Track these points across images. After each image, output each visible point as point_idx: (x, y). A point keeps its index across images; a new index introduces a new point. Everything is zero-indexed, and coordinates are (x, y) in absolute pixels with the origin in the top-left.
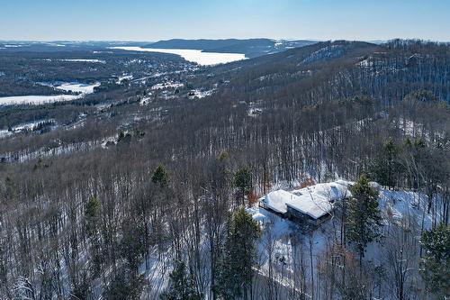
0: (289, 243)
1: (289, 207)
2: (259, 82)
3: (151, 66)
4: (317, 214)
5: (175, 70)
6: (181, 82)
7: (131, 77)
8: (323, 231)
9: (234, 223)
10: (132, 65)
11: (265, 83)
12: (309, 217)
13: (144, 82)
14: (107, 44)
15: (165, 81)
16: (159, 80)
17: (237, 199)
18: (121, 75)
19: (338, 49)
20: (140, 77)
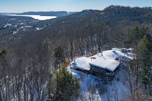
0: (97, 92)
1: (91, 65)
2: (62, 23)
3: (19, 21)
4: (112, 68)
5: (29, 22)
6: (31, 25)
7: (11, 25)
8: (118, 80)
9: (56, 83)
10: (11, 20)
11: (65, 24)
12: (107, 71)
13: (16, 27)
14: (2, 14)
15: (25, 26)
16: (23, 25)
17: (55, 66)
18: (7, 24)
19: (90, 12)
20: (15, 25)
